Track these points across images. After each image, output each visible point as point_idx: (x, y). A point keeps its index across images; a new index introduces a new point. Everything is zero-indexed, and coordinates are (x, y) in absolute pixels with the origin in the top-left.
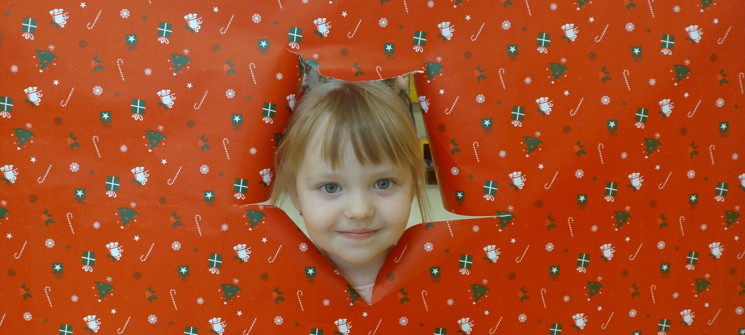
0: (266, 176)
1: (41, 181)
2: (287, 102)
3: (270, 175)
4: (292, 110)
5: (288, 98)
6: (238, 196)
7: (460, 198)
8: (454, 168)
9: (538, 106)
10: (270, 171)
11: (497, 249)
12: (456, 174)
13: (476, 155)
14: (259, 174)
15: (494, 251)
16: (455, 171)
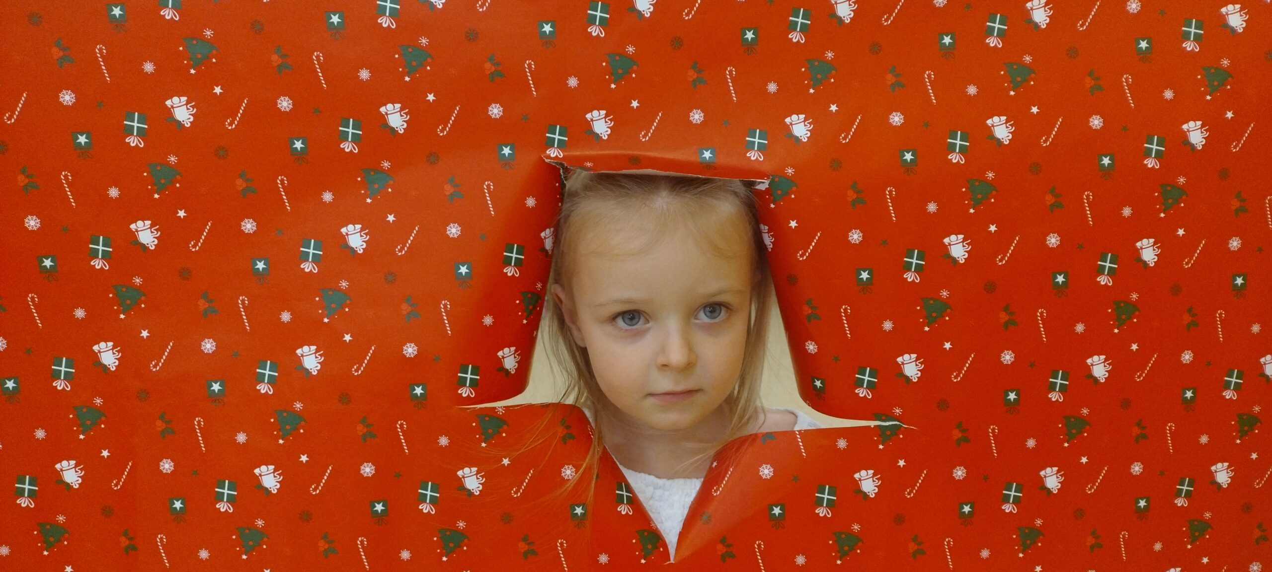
0: (509, 360)
1: (155, 367)
2: (542, 241)
3: (515, 357)
4: (550, 253)
5: (543, 235)
6: (465, 392)
7: (818, 387)
8: (810, 342)
9: (945, 249)
10: (516, 351)
11: (876, 476)
12: (813, 352)
13: (846, 327)
14: (498, 356)
15: (872, 479)
16: (811, 347)
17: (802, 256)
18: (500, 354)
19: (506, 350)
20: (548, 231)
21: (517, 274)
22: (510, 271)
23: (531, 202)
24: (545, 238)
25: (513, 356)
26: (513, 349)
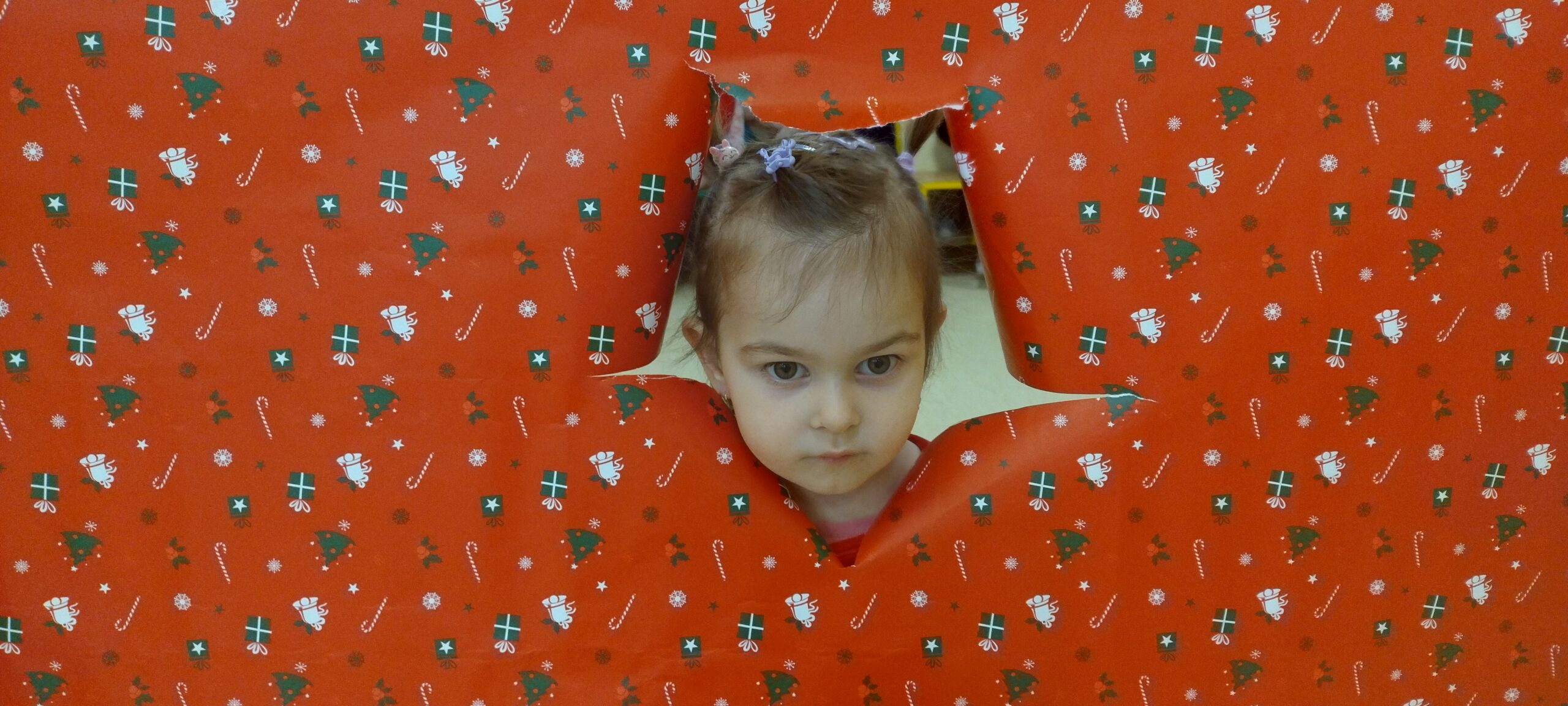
0: (648, 318)
1: (202, 335)
2: (686, 170)
3: (653, 316)
4: (697, 185)
5: (688, 161)
6: (597, 359)
7: (1033, 356)
8: (1021, 298)
9: (1192, 176)
10: (657, 307)
11: (1105, 461)
12: (1026, 311)
13: (1067, 276)
14: (636, 315)
15: (1099, 464)
16: (1024, 305)
17: (1010, 189)
18: (639, 312)
19: (646, 307)
20: (694, 156)
21: (657, 212)
22: (648, 209)
23: (672, 120)
24: (691, 166)
25: (653, 313)
26: (653, 304)
